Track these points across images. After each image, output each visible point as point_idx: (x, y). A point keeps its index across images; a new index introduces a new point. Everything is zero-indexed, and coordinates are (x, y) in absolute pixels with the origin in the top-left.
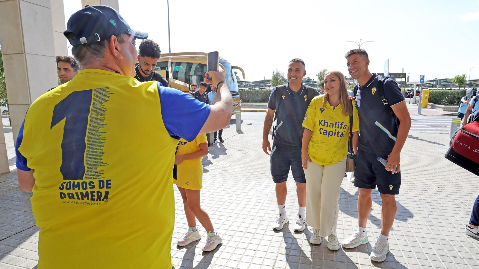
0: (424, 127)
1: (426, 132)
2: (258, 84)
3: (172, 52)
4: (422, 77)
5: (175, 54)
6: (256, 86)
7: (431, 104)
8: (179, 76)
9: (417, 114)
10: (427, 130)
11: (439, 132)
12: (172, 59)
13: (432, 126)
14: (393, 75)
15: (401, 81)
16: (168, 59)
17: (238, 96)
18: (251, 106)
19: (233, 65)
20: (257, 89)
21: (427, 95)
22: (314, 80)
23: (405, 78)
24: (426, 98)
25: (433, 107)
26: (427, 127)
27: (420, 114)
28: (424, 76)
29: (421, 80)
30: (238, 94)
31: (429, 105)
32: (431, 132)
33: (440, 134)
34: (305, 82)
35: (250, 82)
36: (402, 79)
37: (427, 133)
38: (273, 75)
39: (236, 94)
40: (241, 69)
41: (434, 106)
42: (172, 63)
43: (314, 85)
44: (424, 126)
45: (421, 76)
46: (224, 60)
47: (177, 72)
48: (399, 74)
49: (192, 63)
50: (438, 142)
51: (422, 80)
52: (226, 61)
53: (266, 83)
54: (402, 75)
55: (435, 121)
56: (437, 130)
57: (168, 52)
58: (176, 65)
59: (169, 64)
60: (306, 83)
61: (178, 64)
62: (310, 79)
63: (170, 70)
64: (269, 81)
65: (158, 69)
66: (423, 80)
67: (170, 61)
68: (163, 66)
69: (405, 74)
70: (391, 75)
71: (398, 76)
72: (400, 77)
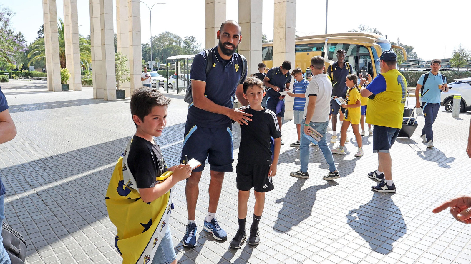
3: (328, 33)
5: (331, 35)
12: (329, 40)
16: (325, 40)
38: (454, 54)
42: (328, 44)
46: (383, 40)
47: (332, 53)
49: (349, 44)
57: (324, 33)
58: (332, 46)
59: (326, 45)
61: (334, 45)
63: (325, 50)
65: (314, 49)
67: (326, 42)
68: (319, 47)
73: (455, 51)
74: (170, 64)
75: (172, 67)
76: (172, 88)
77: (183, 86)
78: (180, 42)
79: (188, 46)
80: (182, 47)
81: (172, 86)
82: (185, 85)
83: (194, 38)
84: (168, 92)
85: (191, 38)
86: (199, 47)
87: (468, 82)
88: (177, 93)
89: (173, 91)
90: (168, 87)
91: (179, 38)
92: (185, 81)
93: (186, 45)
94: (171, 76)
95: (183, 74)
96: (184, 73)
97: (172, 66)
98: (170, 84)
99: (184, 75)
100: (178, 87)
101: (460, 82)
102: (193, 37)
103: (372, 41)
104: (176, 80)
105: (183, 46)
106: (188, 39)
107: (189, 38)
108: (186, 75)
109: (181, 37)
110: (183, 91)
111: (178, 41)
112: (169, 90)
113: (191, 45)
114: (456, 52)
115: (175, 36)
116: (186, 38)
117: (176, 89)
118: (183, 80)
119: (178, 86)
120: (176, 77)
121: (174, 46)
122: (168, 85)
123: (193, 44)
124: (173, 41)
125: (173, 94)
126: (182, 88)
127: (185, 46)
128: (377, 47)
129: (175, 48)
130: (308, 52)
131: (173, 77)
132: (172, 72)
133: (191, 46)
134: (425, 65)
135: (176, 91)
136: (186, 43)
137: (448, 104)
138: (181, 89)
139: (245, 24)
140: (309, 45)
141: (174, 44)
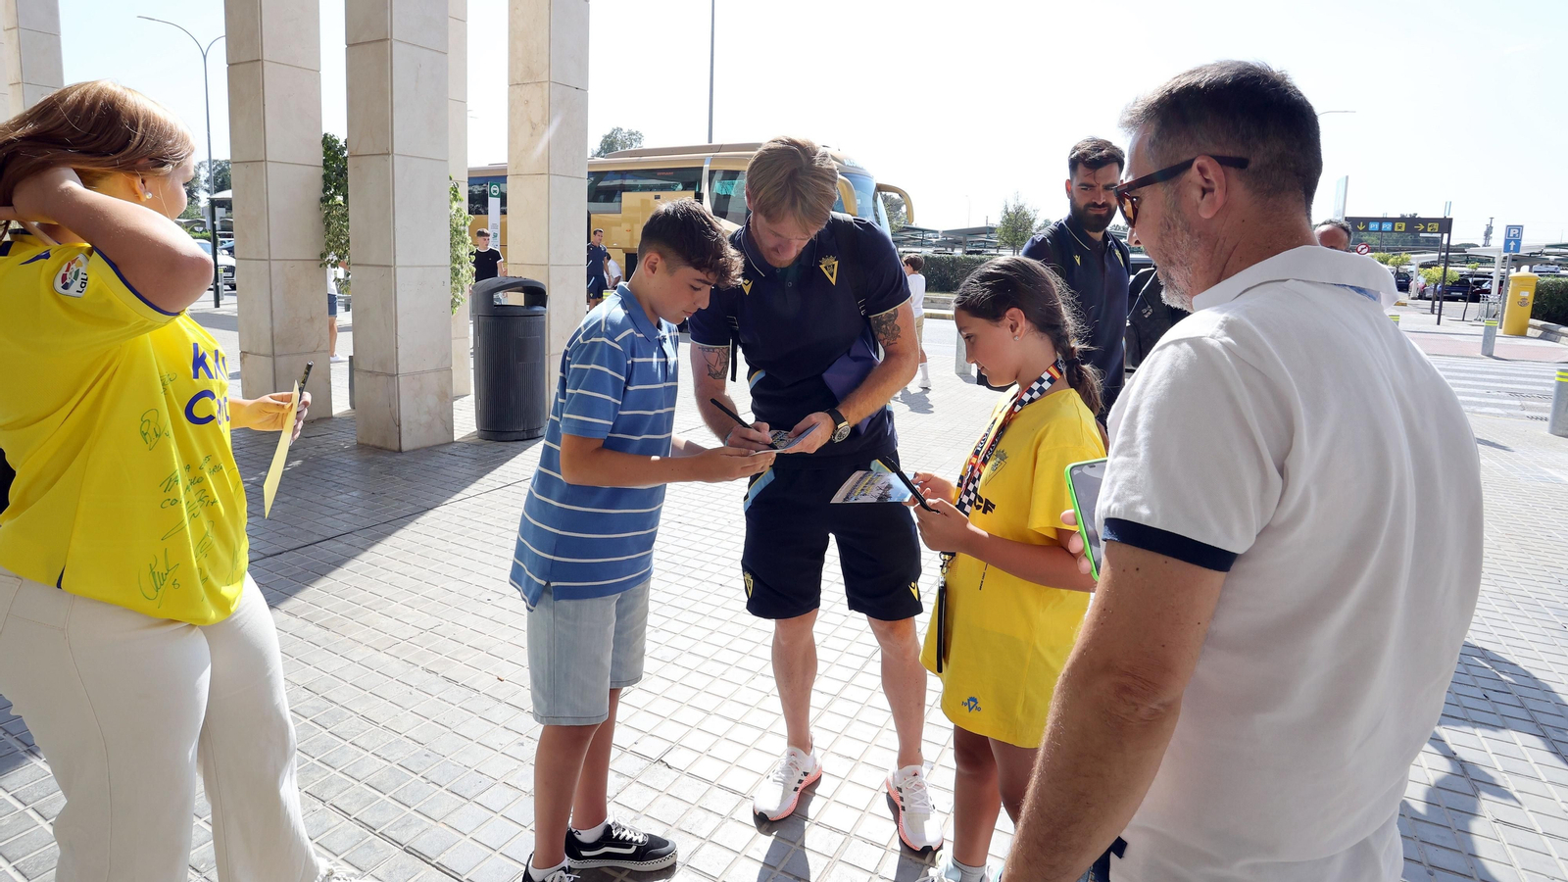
0: (1482, 396)
1: (1478, 410)
2: (961, 238)
3: (716, 141)
4: (1514, 235)
5: (721, 148)
6: (955, 243)
7: (1540, 323)
8: (732, 208)
9: (1479, 354)
10: (1488, 405)
11: (1527, 413)
12: (714, 160)
13: (1513, 394)
14: (1404, 224)
16: (703, 160)
18: (932, 302)
19: (880, 182)
20: (958, 252)
21: (1528, 294)
23: (1449, 235)
24: (1523, 302)
25: (1547, 334)
26: (1493, 397)
27: (1490, 356)
28: (1520, 228)
29: (1507, 242)
31: (1534, 327)
32: (1498, 411)
33: (1529, 421)
35: (937, 232)
37: (1480, 413)
38: (1003, 214)
40: (902, 194)
41: (1552, 332)
42: (712, 173)
44: (1484, 391)
45: (1509, 228)
46: (856, 167)
47: (727, 197)
48: (1425, 221)
50: (1492, 440)
51: (1512, 244)
52: (862, 169)
53: (985, 236)
54: (1436, 226)
55: (1534, 380)
56: (1524, 408)
57: (705, 142)
58: (723, 179)
59: (705, 174)
61: (731, 175)
63: (705, 189)
64: (991, 230)
65: (675, 186)
66: (1518, 243)
67: (707, 167)
68: (689, 179)
69: (1451, 220)
70: (1397, 224)
71: (1422, 227)
72: (1429, 230)
73: (1006, 208)
114: (1010, 210)
130: (658, 193)
134: (934, 240)
139: (373, 45)
140: (659, 174)
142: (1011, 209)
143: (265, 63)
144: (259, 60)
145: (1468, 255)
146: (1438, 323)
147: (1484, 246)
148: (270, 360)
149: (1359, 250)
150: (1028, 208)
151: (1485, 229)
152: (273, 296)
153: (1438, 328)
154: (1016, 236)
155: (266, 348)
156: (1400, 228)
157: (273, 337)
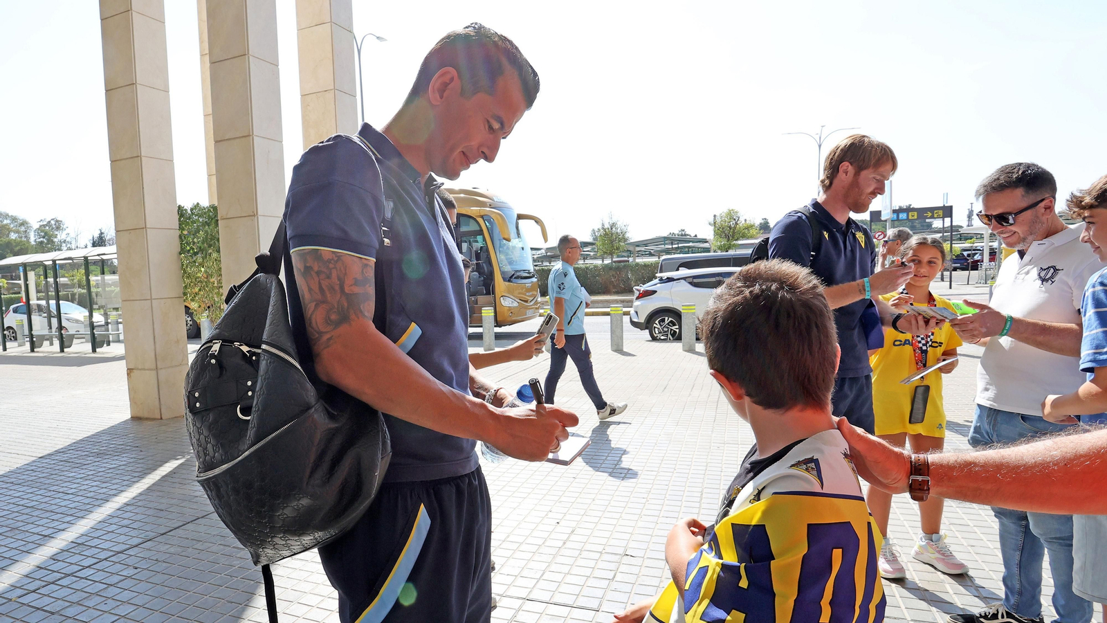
14: (916, 213)
15: (942, 227)
17: (534, 280)
19: (519, 213)
22: (696, 236)
23: (949, 219)
30: (533, 276)
34: (678, 244)
36: (943, 220)
38: (602, 231)
39: (528, 275)
40: (538, 221)
43: (699, 248)
46: (502, 202)
48: (932, 210)
54: (941, 212)
60: (680, 245)
62: (685, 235)
69: (951, 207)
70: (910, 213)
71: (930, 214)
72: (935, 216)
74: (6, 281)
75: (12, 288)
76: (16, 339)
77: (46, 332)
78: (26, 231)
79: (48, 240)
80: (33, 243)
81: (14, 332)
82: (51, 328)
83: (61, 221)
84: (5, 349)
85: (53, 222)
86: (73, 242)
87: (684, 279)
88: (32, 350)
89: (20, 346)
90: (4, 336)
91: (24, 223)
92: (49, 317)
93: (42, 239)
94: (12, 307)
95: (43, 303)
96: (48, 299)
97: (10, 286)
98: (9, 328)
99: (48, 303)
100: (32, 335)
101: (670, 280)
102: (57, 221)
103: (483, 204)
104: (25, 317)
105: (35, 241)
106: (46, 225)
107: (49, 222)
108: (52, 302)
109: (28, 220)
110: (46, 343)
111: (23, 229)
112: (8, 344)
113: (56, 237)
115: (14, 219)
116: (41, 223)
117: (28, 339)
118: (46, 315)
119: (33, 332)
120: (25, 309)
121: (13, 242)
122: (5, 332)
123: (58, 236)
124: (10, 231)
125: (21, 355)
126: (44, 336)
127: (39, 240)
128: (499, 217)
129: (16, 246)
131: (15, 311)
132: (11, 299)
133: (55, 240)
135: (28, 345)
136: (43, 234)
137: (655, 325)
138: (43, 338)
139: (238, 140)
141: (13, 236)
142: (607, 226)
143: (143, 158)
144: (138, 156)
145: (960, 234)
146: (951, 288)
147: (968, 226)
148: (154, 372)
149: (877, 236)
150: (620, 225)
151: (967, 213)
152: (155, 326)
153: (950, 292)
154: (613, 246)
155: (150, 363)
156: (913, 216)
157: (156, 355)
